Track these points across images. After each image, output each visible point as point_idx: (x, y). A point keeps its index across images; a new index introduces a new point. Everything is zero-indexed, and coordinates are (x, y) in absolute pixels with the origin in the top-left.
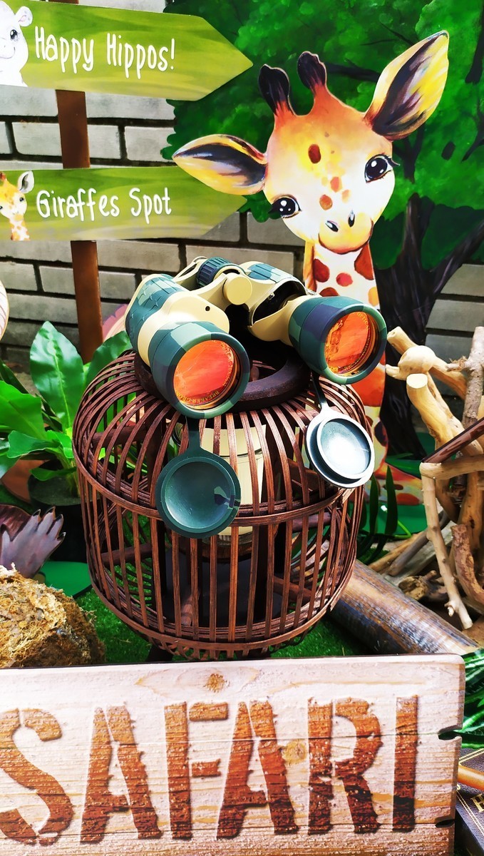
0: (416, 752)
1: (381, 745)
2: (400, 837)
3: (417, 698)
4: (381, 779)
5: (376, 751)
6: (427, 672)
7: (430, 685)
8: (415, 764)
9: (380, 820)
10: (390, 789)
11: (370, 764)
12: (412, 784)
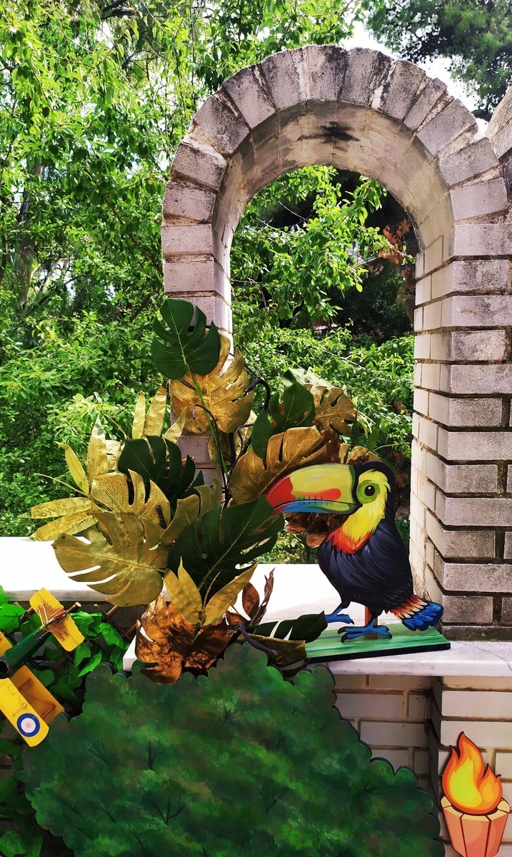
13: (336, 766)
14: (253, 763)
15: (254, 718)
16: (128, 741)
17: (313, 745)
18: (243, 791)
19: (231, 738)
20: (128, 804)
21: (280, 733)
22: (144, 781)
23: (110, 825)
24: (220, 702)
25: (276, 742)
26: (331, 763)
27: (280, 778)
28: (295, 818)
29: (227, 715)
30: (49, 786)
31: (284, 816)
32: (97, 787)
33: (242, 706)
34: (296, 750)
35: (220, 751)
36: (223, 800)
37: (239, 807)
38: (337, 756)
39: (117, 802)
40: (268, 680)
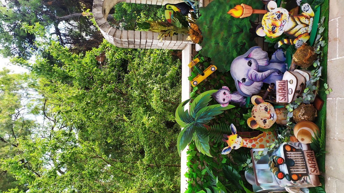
13: (215, 7)
14: (216, 23)
15: (208, 22)
16: (214, 48)
17: (212, 11)
18: (221, 25)
19: (212, 27)
20: (226, 49)
21: (211, 17)
22: (221, 46)
23: (231, 53)
24: (206, 28)
25: (212, 19)
26: (215, 8)
27: (218, 18)
28: (225, 16)
29: (208, 27)
30: (225, 66)
31: (225, 18)
32: (224, 56)
33: (206, 24)
34: (213, 15)
35: (215, 29)
36: (223, 29)
37: (224, 26)
38: (214, 7)
39: (226, 51)
40: (201, 19)
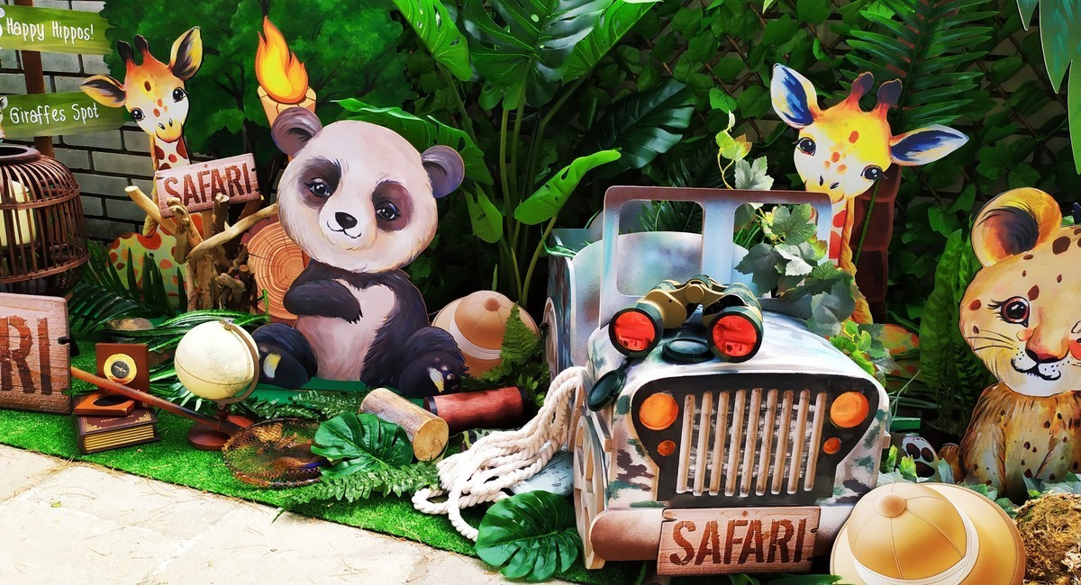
0: (49, 350)
1: (32, 343)
2: (45, 397)
3: (46, 319)
4: (33, 361)
5: (30, 346)
6: (49, 306)
7: (51, 313)
8: (49, 356)
9: (35, 386)
10: (38, 369)
11: (28, 354)
12: (49, 367)
